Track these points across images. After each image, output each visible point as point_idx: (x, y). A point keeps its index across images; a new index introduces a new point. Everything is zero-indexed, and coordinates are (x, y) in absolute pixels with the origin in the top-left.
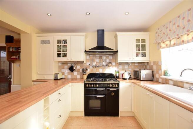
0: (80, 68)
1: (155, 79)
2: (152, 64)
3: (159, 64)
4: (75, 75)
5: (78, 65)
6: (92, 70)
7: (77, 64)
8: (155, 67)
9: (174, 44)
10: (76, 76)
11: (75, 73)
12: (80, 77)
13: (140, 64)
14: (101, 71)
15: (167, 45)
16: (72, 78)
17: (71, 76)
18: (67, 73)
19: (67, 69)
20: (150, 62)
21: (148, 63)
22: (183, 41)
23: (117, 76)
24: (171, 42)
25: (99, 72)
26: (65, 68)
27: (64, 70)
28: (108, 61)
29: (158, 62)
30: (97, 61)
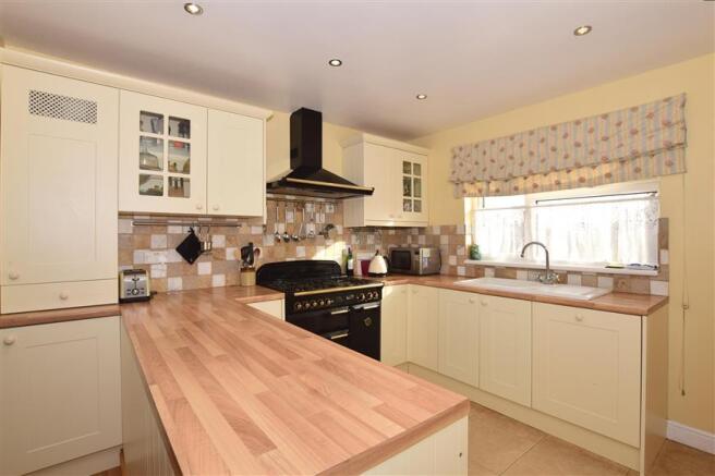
0: (223, 246)
1: (445, 270)
2: (437, 232)
3: (459, 232)
4: (200, 273)
5: (215, 232)
6: (271, 253)
7: (212, 229)
8: (445, 240)
9: (497, 191)
10: (209, 279)
11: (204, 267)
12: (227, 282)
13: (400, 232)
14: (301, 253)
15: (480, 191)
16: (188, 288)
17: (184, 282)
18: (165, 267)
19: (162, 250)
20: (431, 227)
21: (421, 230)
22: (516, 189)
23: (350, 267)
24: (491, 185)
25: (294, 259)
26: (153, 245)
27: (147, 253)
28: (321, 219)
29: (455, 228)
30: (290, 216)
